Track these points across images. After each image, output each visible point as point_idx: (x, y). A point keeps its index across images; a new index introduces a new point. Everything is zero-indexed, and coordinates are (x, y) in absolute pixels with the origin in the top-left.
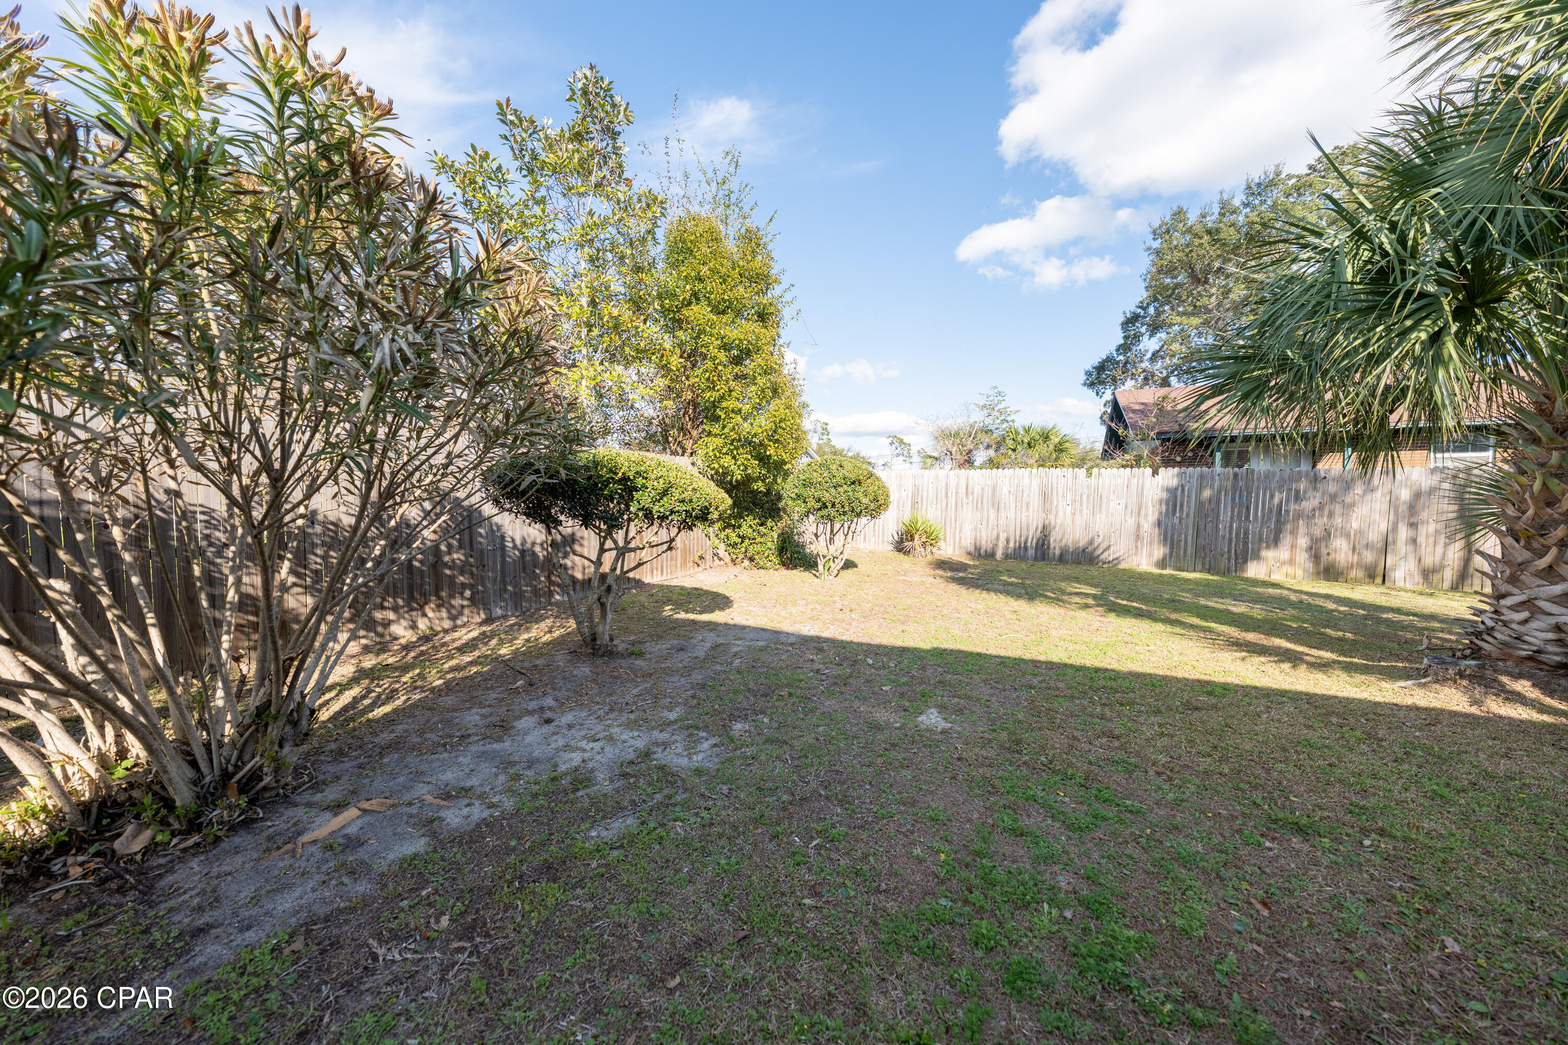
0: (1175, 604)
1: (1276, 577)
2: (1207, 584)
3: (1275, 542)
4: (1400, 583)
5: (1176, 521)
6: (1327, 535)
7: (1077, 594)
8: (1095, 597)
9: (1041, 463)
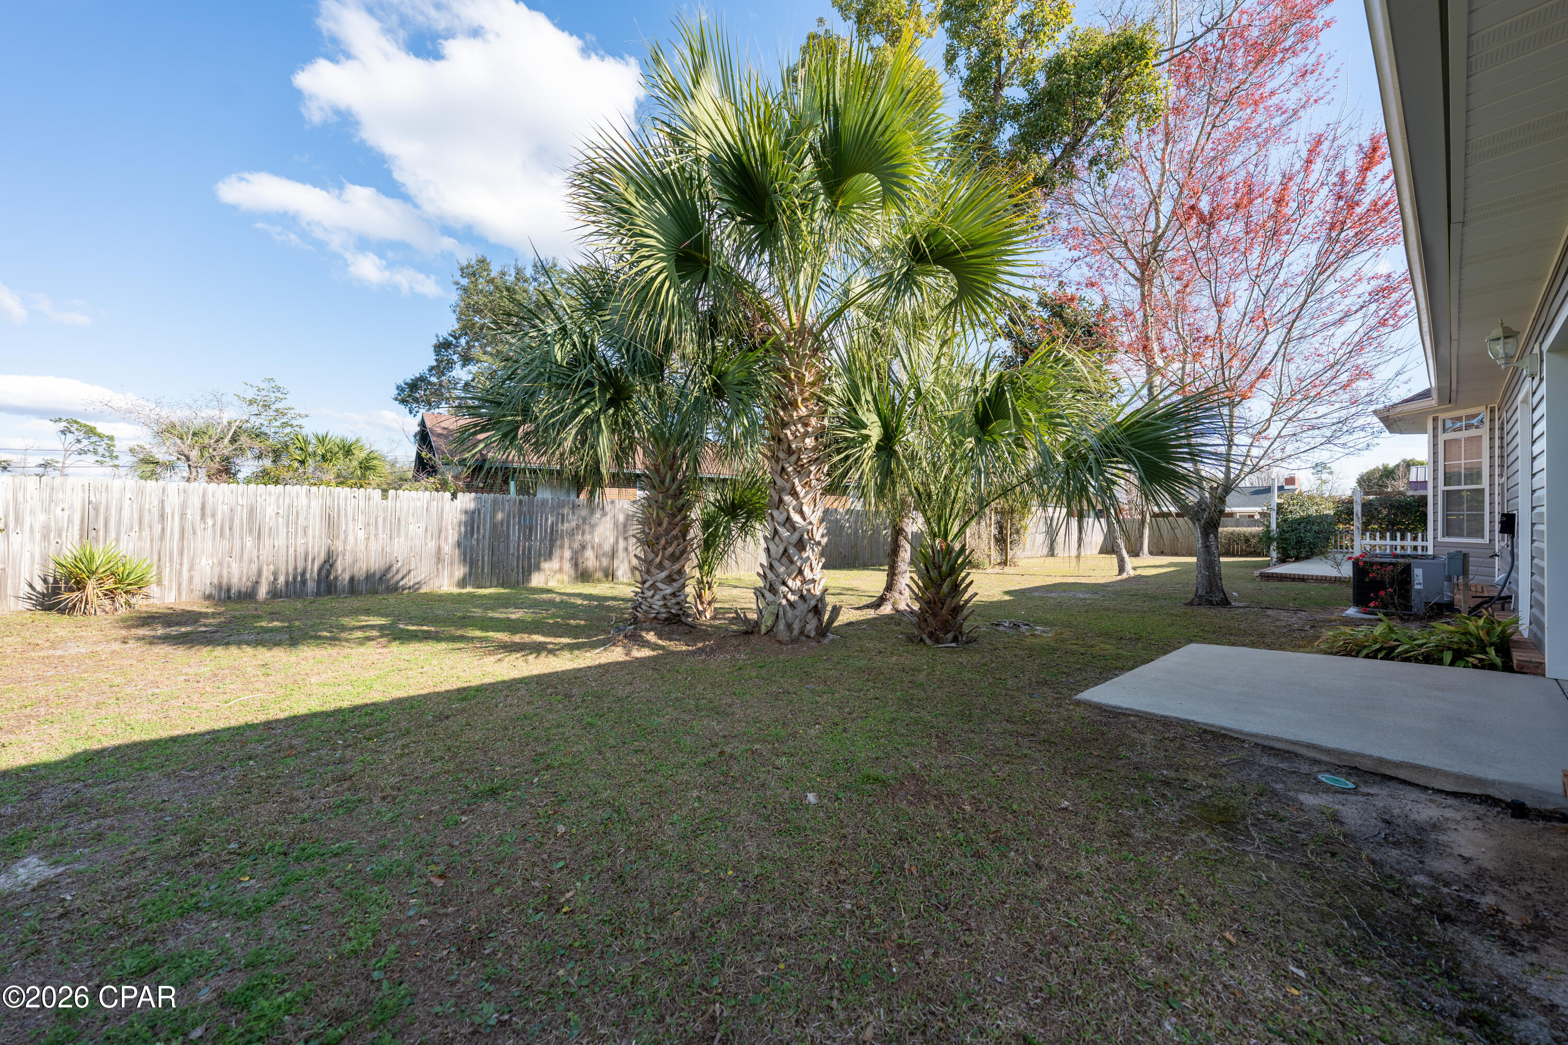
0: (466, 621)
1: (552, 584)
2: (497, 597)
3: (549, 556)
4: (621, 579)
5: (474, 542)
6: (583, 547)
7: (361, 628)
8: (381, 628)
9: (342, 480)
